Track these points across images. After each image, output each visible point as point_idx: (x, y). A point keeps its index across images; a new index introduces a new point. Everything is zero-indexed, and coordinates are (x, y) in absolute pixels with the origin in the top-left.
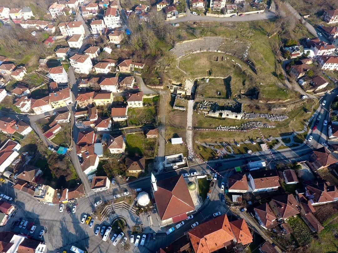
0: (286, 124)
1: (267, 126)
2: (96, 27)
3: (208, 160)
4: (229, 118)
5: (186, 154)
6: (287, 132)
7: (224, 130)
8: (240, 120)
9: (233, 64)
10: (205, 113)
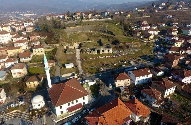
0: (141, 52)
1: (130, 53)
2: (19, 28)
3: (95, 73)
4: (104, 54)
5: (78, 72)
6: (143, 55)
8: (112, 54)
10: (88, 53)
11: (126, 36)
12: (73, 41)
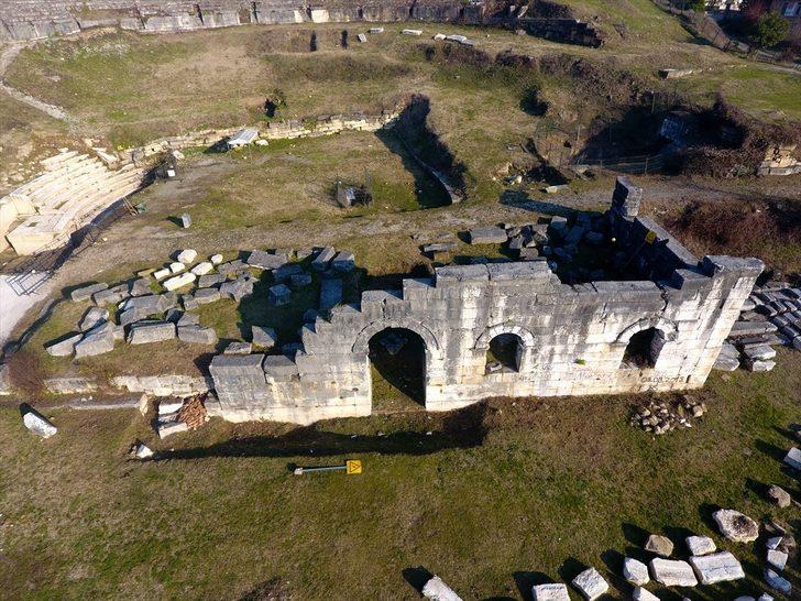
8: (695, 394)
9: (421, 46)
10: (169, 400)
12: (43, 134)
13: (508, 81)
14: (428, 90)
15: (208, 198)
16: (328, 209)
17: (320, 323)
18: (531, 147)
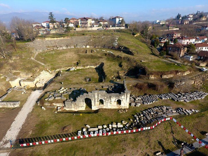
1: (185, 111)
4: (106, 109)
7: (96, 135)
8: (127, 109)
9: (105, 53)
10: (59, 107)
11: (157, 56)
12: (41, 68)
13: (118, 60)
14: (104, 62)
15: (66, 79)
16: (84, 82)
17: (78, 97)
18: (118, 73)
